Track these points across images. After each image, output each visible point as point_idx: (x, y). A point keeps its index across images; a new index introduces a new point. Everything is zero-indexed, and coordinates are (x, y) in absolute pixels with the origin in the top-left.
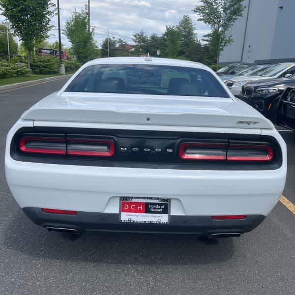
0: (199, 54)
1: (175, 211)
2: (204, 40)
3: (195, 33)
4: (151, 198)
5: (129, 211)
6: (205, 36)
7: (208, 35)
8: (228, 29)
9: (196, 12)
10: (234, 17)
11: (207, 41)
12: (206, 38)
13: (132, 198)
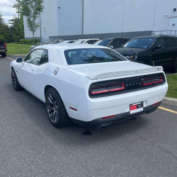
0: (9, 32)
1: (145, 106)
2: (10, 23)
3: (3, 19)
4: (138, 103)
5: (132, 109)
6: (10, 21)
7: (12, 20)
8: (36, 18)
9: (15, 7)
10: (38, 12)
11: (12, 24)
12: (11, 22)
13: (133, 104)
